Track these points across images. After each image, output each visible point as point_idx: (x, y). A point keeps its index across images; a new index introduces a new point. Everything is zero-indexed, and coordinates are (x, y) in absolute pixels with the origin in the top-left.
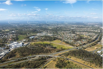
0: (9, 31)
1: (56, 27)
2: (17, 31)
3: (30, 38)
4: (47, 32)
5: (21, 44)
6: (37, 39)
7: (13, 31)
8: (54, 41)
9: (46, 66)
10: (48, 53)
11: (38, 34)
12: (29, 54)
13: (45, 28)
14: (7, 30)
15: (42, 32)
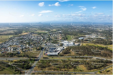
0: (56, 31)
1: (107, 29)
2: (63, 31)
3: (80, 39)
4: (97, 34)
5: (72, 43)
6: (88, 41)
7: (59, 31)
8: (110, 45)
9: (110, 70)
10: (107, 57)
11: (86, 36)
12: (85, 54)
13: (93, 30)
14: (54, 30)
15: (91, 34)
